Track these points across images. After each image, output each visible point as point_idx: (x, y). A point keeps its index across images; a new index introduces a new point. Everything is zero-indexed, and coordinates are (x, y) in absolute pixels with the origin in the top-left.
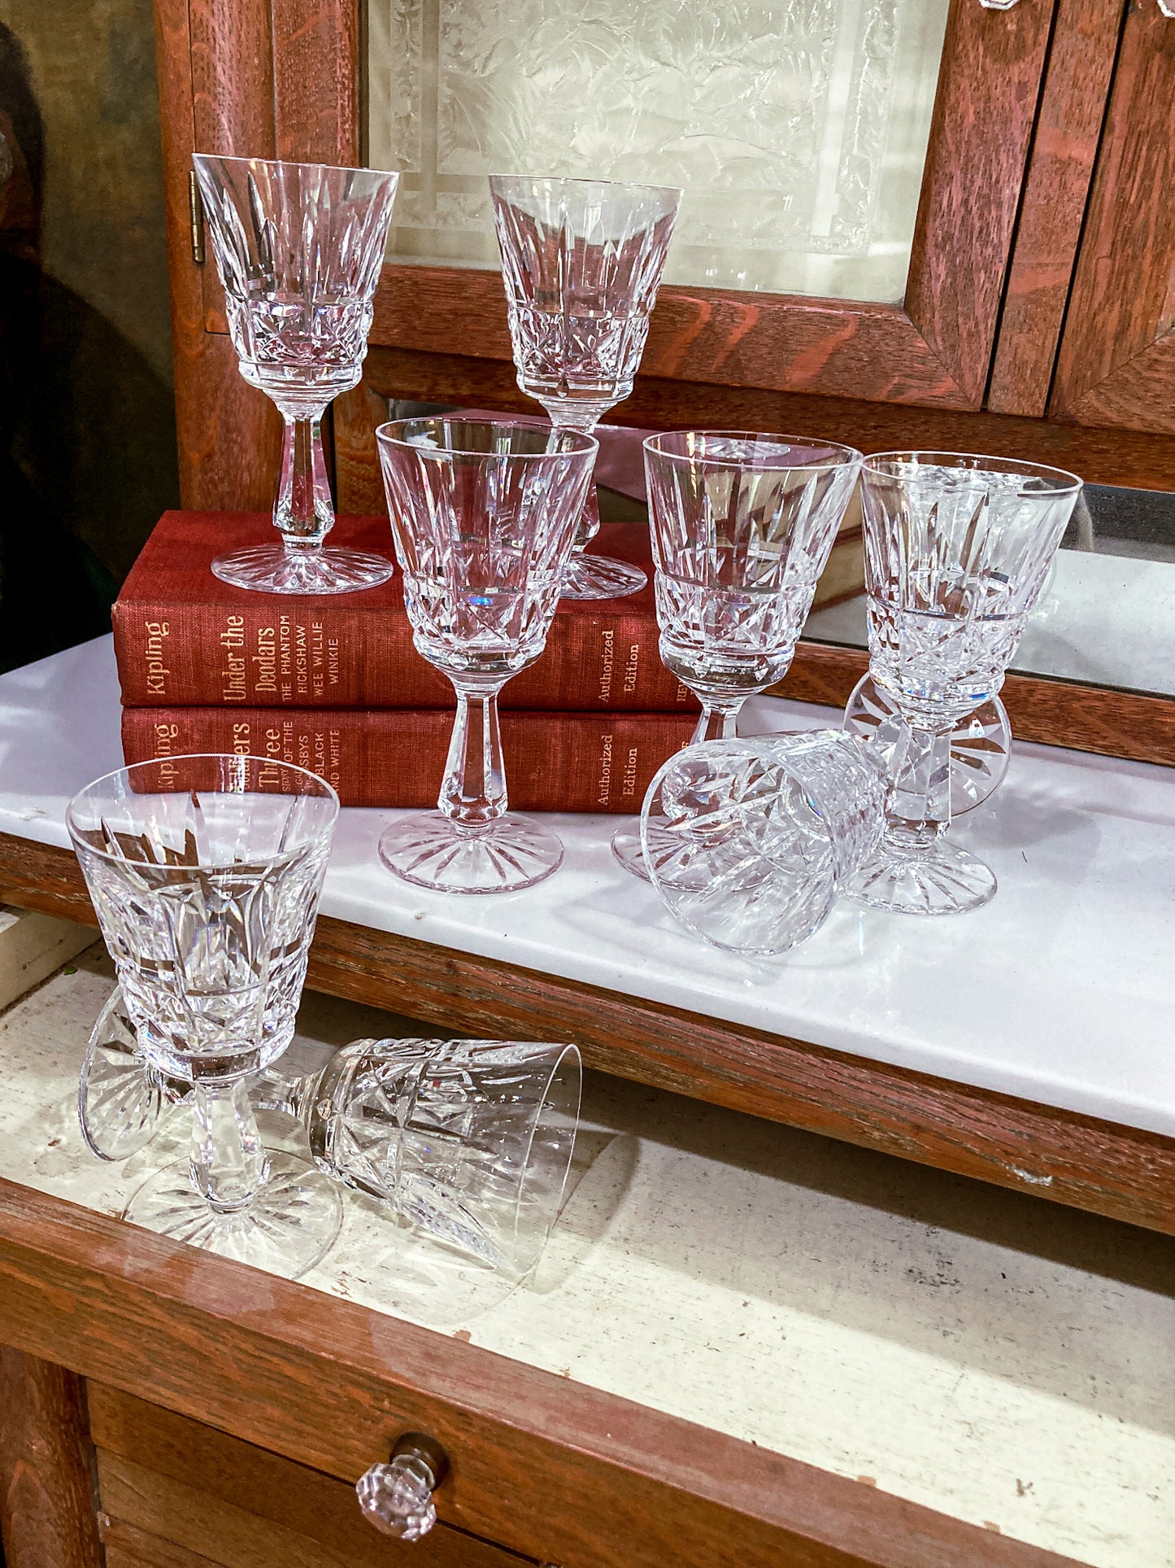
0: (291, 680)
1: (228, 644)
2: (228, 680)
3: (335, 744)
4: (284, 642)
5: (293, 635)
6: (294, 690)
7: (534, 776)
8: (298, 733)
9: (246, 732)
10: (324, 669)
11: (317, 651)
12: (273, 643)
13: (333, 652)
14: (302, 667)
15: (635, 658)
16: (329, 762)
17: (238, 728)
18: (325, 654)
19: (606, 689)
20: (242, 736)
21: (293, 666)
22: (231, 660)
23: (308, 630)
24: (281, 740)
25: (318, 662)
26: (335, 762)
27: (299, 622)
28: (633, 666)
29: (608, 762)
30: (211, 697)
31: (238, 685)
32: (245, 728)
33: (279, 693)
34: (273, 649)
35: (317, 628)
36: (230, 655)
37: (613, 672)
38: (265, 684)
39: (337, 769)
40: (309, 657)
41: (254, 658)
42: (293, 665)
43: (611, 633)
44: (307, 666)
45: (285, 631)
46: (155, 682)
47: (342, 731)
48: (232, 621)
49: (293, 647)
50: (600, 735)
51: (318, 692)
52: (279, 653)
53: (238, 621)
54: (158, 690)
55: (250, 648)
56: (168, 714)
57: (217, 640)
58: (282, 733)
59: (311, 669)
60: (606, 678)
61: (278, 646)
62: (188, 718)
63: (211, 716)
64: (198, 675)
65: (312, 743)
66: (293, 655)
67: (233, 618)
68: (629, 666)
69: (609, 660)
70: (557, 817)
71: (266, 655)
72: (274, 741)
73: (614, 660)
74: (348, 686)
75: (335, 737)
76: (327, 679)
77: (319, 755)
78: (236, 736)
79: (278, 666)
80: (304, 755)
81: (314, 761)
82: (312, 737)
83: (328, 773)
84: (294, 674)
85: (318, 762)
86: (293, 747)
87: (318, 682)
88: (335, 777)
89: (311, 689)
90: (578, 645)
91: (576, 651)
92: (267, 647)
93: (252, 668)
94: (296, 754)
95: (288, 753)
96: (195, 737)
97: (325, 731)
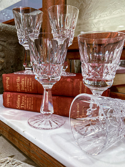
1: (17, 81)
2: (17, 87)
3: (32, 100)
5: (27, 80)
6: (27, 90)
8: (27, 97)
10: (31, 86)
13: (33, 83)
15: (86, 87)
17: (19, 96)
19: (80, 93)
22: (17, 84)
24: (24, 98)
26: (32, 103)
27: (28, 78)
30: (15, 90)
31: (19, 88)
33: (25, 90)
35: (31, 79)
37: (82, 90)
38: (23, 89)
39: (33, 104)
40: (29, 84)
42: (26, 85)
46: (7, 87)
47: (34, 98)
48: (18, 77)
49: (27, 82)
51: (31, 90)
52: (24, 83)
54: (8, 89)
55: (20, 82)
56: (9, 93)
57: (15, 80)
59: (29, 86)
60: (80, 91)
61: (24, 82)
62: (12, 94)
63: (15, 94)
64: (13, 86)
66: (27, 83)
68: (85, 89)
73: (82, 87)
74: (35, 89)
76: (32, 88)
77: (30, 102)
79: (24, 85)
80: (28, 101)
81: (29, 103)
82: (29, 98)
83: (31, 105)
84: (27, 87)
85: (30, 103)
86: (26, 100)
87: (30, 88)
88: (32, 106)
89: (29, 90)
90: (75, 84)
91: (74, 85)
92: (23, 82)
93: (21, 85)
94: (26, 101)
95: (25, 101)
96: (12, 97)
97: (31, 97)
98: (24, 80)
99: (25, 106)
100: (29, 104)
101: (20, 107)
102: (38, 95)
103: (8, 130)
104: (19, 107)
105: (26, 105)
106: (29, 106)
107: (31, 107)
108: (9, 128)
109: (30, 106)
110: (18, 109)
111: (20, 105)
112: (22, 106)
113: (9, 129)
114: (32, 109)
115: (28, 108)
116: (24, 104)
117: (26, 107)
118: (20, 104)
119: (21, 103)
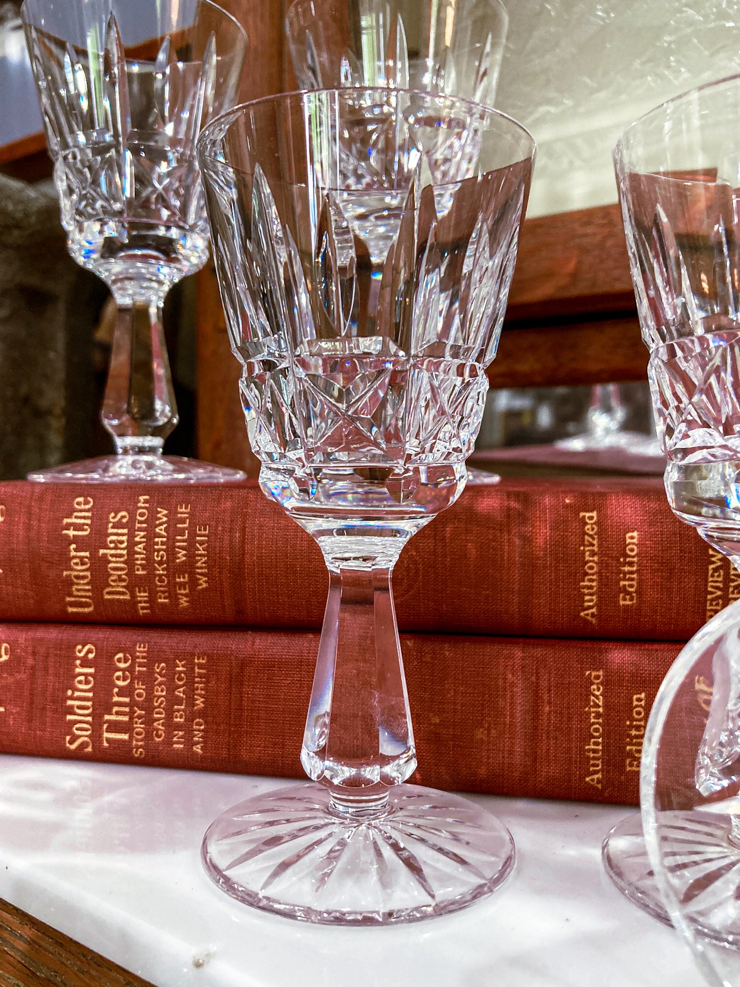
0: (147, 582)
1: (71, 533)
2: (69, 583)
3: (200, 676)
4: (140, 530)
5: (152, 521)
6: (152, 600)
7: (480, 734)
8: (152, 659)
9: (91, 656)
10: (189, 567)
11: (181, 541)
12: (125, 531)
13: (201, 543)
14: (160, 563)
15: (633, 550)
16: (191, 701)
17: (81, 651)
18: (191, 547)
19: (590, 600)
20: (85, 663)
21: (149, 563)
22: (73, 553)
23: (172, 514)
24: (131, 669)
25: (181, 556)
26: (200, 703)
27: (162, 504)
28: (631, 564)
29: (598, 715)
30: (52, 608)
31: (82, 589)
32: (89, 651)
33: (134, 602)
34: (125, 538)
35: (183, 511)
36: (73, 546)
37: (599, 573)
38: (116, 592)
39: (202, 714)
40: (171, 551)
41: (102, 551)
42: (149, 559)
43: (594, 514)
44: (167, 562)
45: (142, 515)
47: (210, 657)
48: (78, 504)
49: (151, 536)
50: (583, 670)
51: (184, 602)
52: (132, 544)
53: (86, 503)
55: (97, 538)
56: (2, 631)
57: (58, 527)
58: (134, 658)
59: (174, 570)
60: (590, 583)
61: (131, 536)
62: (23, 636)
63: (52, 634)
64: (35, 575)
65: (170, 675)
66: (150, 547)
67: (81, 499)
68: (625, 564)
69: (593, 554)
70: (521, 805)
71: (116, 548)
72: (123, 670)
73: (601, 554)
74: (222, 592)
75: (201, 666)
76: (193, 582)
77: (180, 693)
78: (78, 662)
79: (130, 562)
80: (160, 692)
81: (172, 700)
82: (171, 666)
83: (190, 719)
84: (151, 575)
85: (179, 701)
86: (148, 679)
87: (182, 586)
88: (199, 727)
89: (173, 597)
90: (543, 534)
91: (540, 541)
92: (117, 536)
93: (99, 567)
94: (150, 691)
95: (140, 689)
96: (30, 661)
97: (188, 657)
98: (130, 525)
99: (139, 727)
100: (170, 713)
101: (96, 736)
102: (249, 636)
103: (21, 945)
104: (84, 736)
105: (149, 721)
106: (170, 726)
107: (189, 733)
108: (27, 932)
109: (178, 727)
110: (78, 757)
111: (96, 726)
112: (115, 727)
113: (31, 943)
114: (198, 749)
115: (169, 742)
116: (131, 714)
117: (149, 736)
118: (97, 716)
119: (102, 705)
